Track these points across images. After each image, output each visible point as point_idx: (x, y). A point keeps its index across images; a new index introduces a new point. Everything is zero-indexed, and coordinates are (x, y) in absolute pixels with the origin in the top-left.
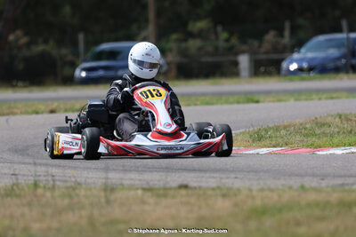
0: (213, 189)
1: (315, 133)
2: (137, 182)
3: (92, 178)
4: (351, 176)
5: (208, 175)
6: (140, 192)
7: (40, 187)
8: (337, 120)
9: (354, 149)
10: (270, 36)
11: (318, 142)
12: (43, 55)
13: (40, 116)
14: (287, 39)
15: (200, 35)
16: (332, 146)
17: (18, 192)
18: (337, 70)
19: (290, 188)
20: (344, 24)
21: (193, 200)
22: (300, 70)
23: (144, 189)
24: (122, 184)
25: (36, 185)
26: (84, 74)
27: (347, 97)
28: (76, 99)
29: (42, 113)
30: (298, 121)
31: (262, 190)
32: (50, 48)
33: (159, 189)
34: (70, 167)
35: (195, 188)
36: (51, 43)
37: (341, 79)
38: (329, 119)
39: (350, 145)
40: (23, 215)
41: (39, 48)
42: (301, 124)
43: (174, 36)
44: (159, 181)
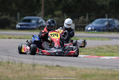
0: (68, 67)
1: (99, 51)
2: (41, 64)
3: (26, 61)
4: (113, 66)
5: (65, 63)
6: (44, 67)
7: (10, 63)
8: (106, 47)
9: (112, 57)
10: (81, 18)
11: (100, 54)
12: (5, 19)
13: (5, 40)
14: (87, 19)
15: (58, 16)
16: (105, 56)
17: (3, 64)
18: (104, 31)
19: (94, 69)
20: (106, 15)
21: (62, 70)
22: (91, 30)
23: (45, 66)
24: (37, 64)
25: (8, 62)
26: (19, 26)
27: (108, 40)
28: (17, 35)
29: (6, 38)
30: (92, 47)
31: (84, 69)
32: (8, 17)
33: (50, 66)
34: (18, 57)
35: (62, 67)
36: (8, 15)
37: (105, 34)
38: (103, 47)
39: (111, 56)
40: (5, 72)
41: (4, 17)
42: (94, 48)
43: (49, 16)
44: (49, 64)
